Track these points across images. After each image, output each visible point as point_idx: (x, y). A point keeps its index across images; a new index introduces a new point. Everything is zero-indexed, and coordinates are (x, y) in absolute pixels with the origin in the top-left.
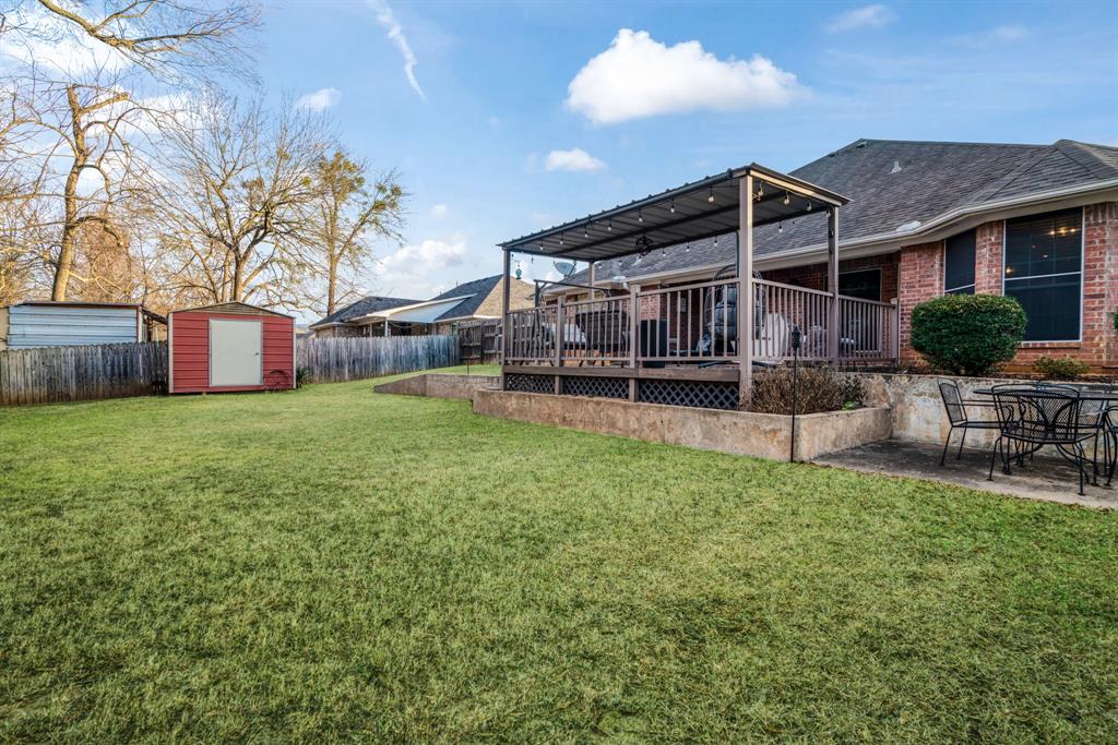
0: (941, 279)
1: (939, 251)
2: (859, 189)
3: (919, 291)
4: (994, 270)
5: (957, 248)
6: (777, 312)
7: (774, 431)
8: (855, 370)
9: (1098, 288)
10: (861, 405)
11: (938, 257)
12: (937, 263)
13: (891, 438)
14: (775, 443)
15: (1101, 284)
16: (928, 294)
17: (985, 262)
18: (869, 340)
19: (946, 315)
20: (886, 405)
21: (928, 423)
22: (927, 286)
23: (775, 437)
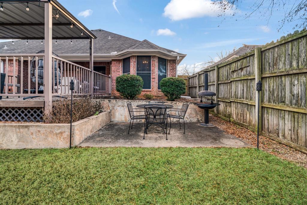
0: (122, 70)
1: (121, 62)
2: (100, 41)
3: (116, 73)
4: (134, 69)
5: (125, 61)
6: (73, 76)
7: (61, 133)
8: (99, 98)
9: (154, 76)
10: (101, 112)
11: (121, 64)
12: (121, 65)
13: (111, 122)
14: (62, 139)
15: (155, 75)
16: (119, 75)
17: (132, 67)
18: (103, 88)
19: (126, 80)
20: (109, 111)
21: (121, 115)
22: (118, 72)
23: (62, 136)
